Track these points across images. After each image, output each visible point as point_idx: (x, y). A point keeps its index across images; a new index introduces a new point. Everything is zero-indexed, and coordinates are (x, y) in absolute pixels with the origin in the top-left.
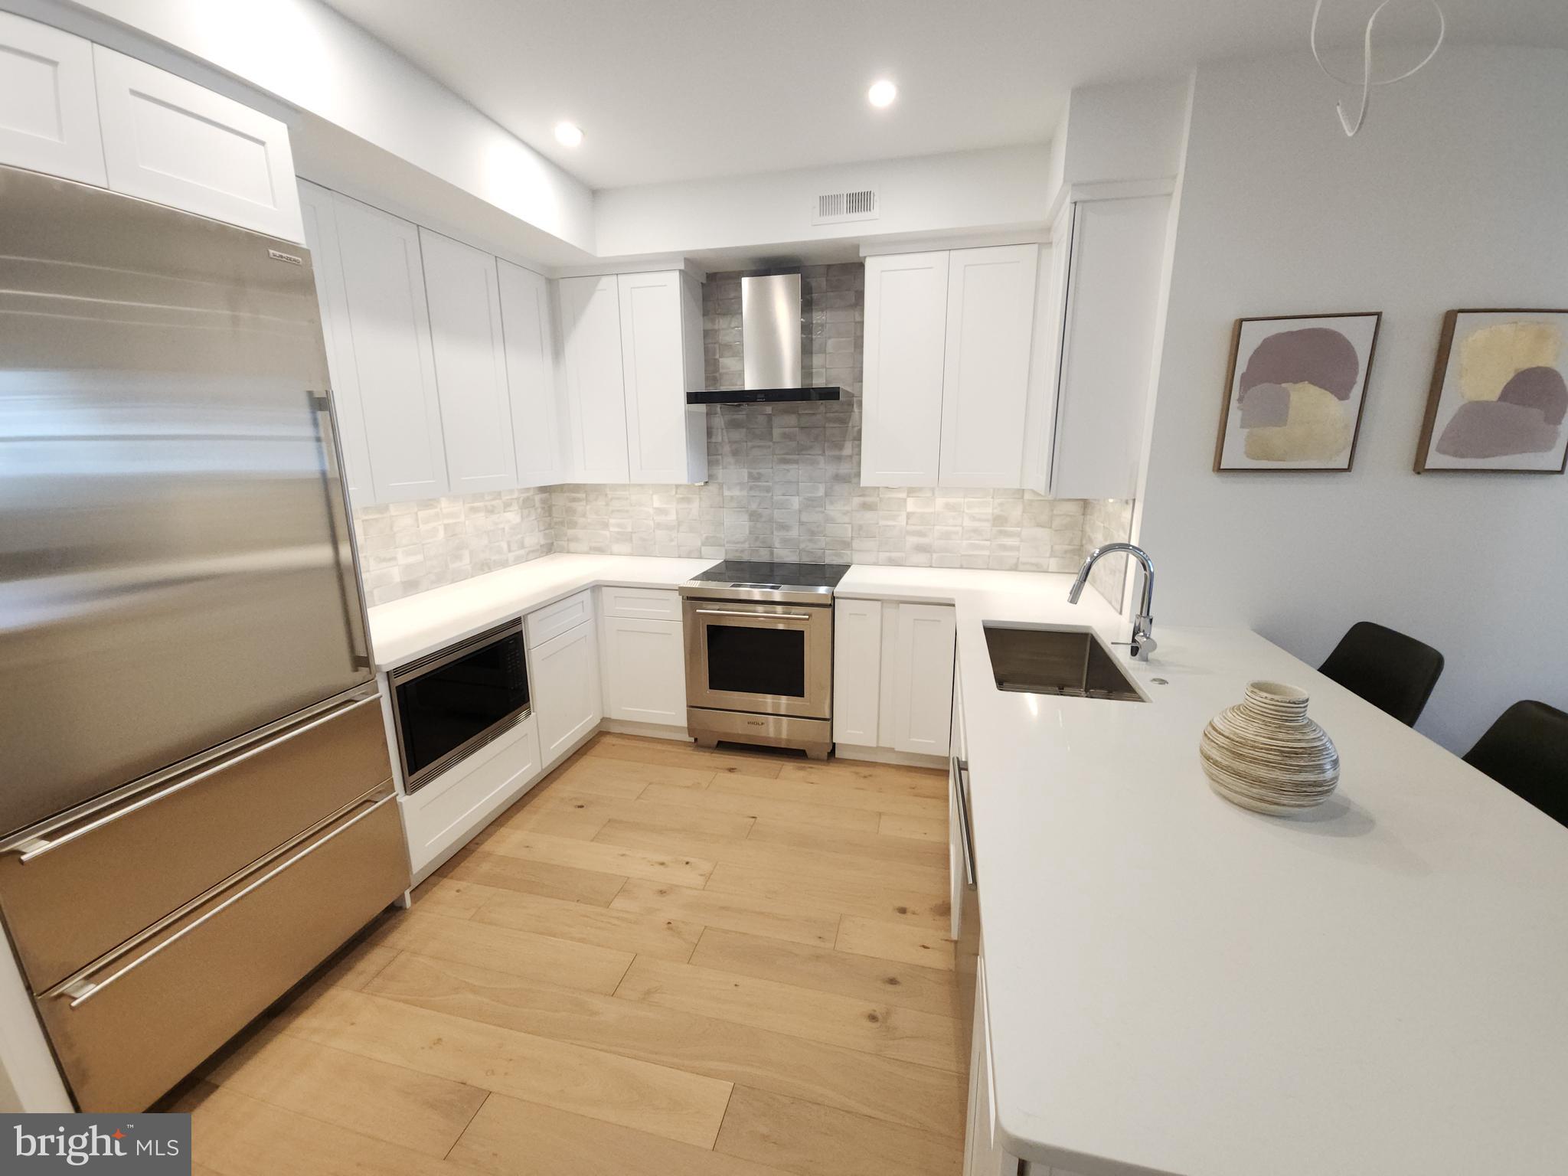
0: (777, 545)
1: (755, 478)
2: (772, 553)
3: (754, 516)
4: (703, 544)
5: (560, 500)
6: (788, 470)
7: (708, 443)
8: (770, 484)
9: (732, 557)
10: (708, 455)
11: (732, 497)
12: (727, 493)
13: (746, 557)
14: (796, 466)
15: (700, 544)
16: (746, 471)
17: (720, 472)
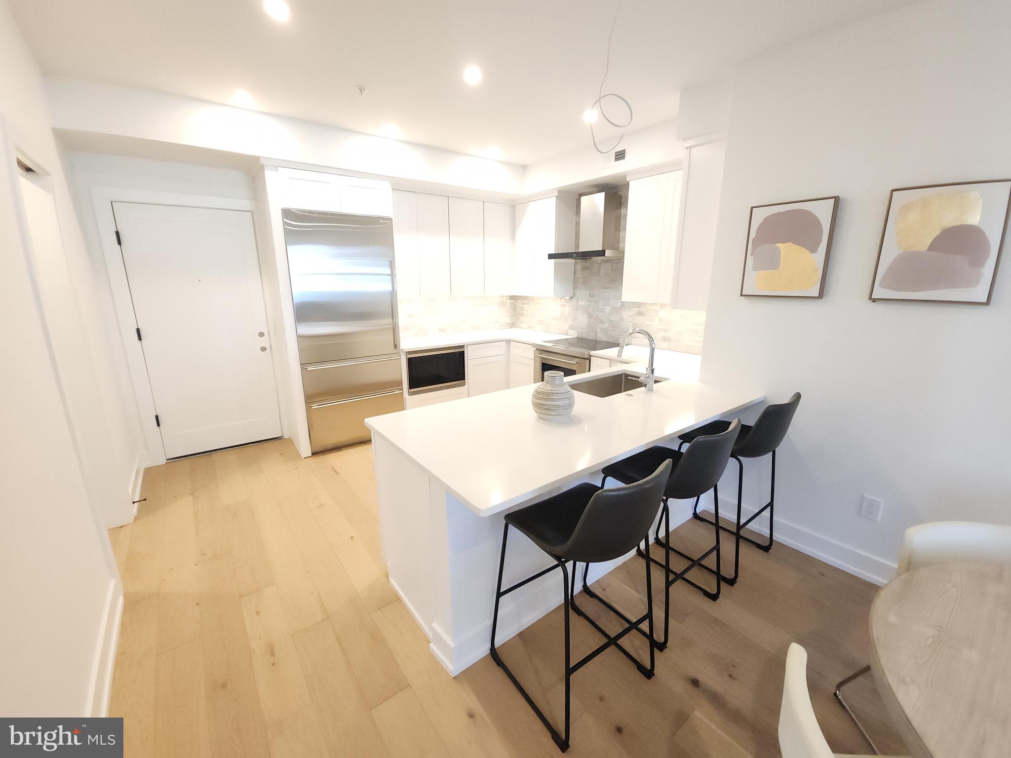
0: (599, 331)
1: (591, 296)
2: (596, 335)
3: (590, 316)
4: (569, 328)
5: (519, 303)
6: (606, 292)
7: (574, 278)
8: (597, 299)
9: (580, 336)
10: (574, 284)
11: (581, 305)
12: (580, 303)
13: (585, 336)
14: (609, 290)
15: (567, 328)
16: (588, 292)
17: (578, 292)
